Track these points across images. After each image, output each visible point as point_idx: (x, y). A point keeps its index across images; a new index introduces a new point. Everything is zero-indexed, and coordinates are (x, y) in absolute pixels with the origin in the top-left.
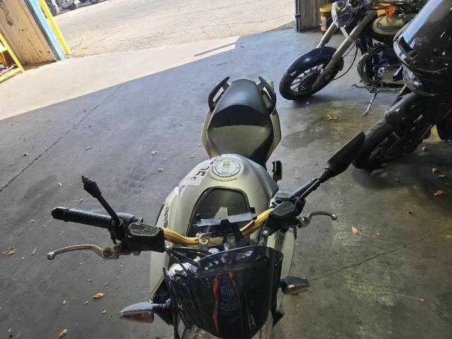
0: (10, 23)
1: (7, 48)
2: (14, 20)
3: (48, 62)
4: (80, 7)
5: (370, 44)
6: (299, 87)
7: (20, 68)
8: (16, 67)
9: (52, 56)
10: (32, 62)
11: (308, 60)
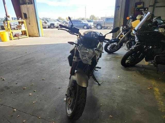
0: (29, 24)
1: (26, 30)
2: (31, 24)
3: (36, 37)
4: (47, 28)
5: (130, 39)
6: (110, 49)
7: (28, 36)
8: (27, 36)
9: (38, 35)
10: (31, 36)
11: (113, 41)
